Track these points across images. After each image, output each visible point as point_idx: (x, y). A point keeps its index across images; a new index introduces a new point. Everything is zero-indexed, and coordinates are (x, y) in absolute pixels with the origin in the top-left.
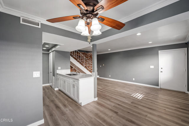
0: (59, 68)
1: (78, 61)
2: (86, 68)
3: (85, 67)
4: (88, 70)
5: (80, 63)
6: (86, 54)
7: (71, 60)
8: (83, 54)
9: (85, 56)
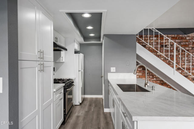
0: (113, 69)
1: (159, 56)
2: (181, 73)
3: (178, 69)
4: (186, 77)
5: (165, 60)
6: (182, 38)
7: (137, 53)
8: (173, 38)
9: (179, 43)
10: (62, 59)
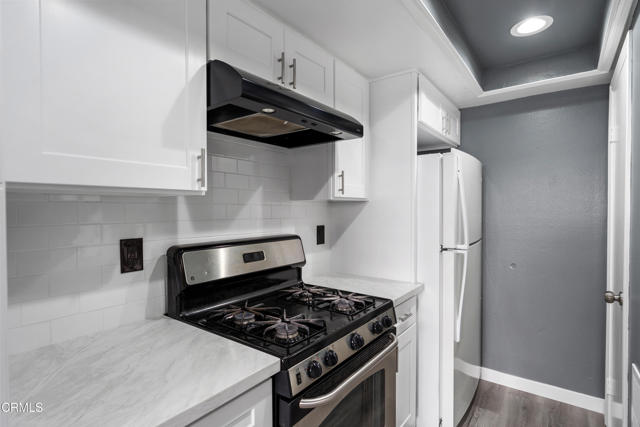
10: (338, 185)
